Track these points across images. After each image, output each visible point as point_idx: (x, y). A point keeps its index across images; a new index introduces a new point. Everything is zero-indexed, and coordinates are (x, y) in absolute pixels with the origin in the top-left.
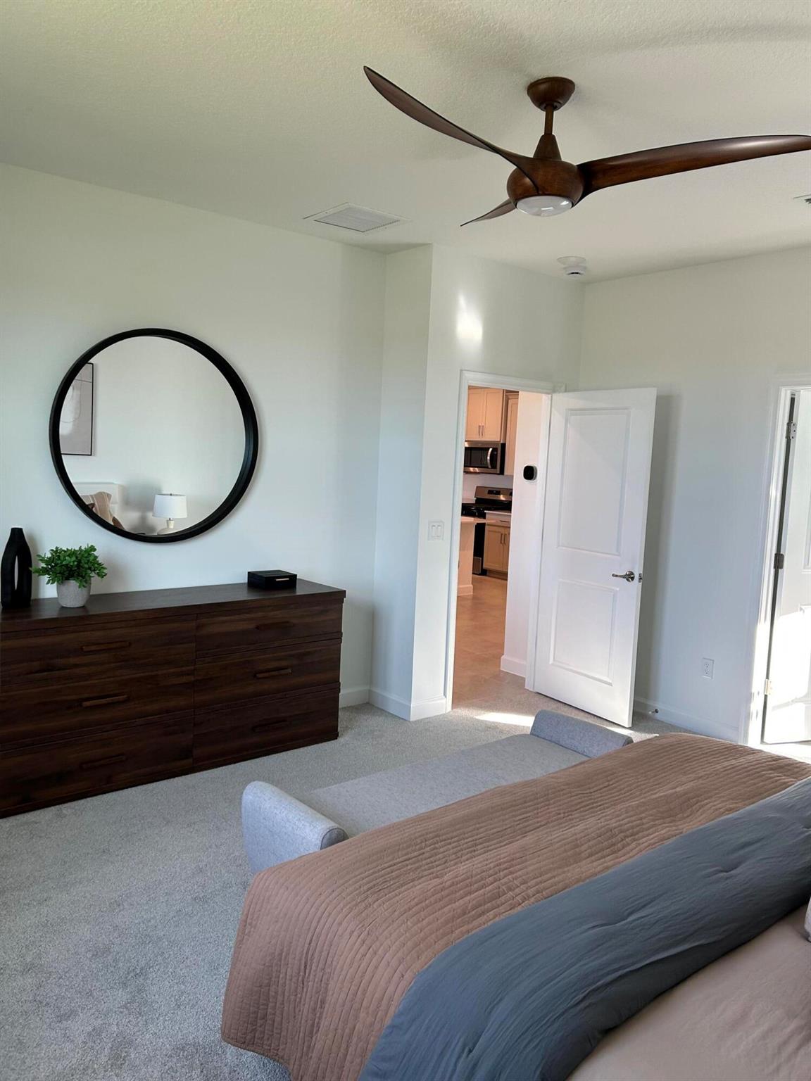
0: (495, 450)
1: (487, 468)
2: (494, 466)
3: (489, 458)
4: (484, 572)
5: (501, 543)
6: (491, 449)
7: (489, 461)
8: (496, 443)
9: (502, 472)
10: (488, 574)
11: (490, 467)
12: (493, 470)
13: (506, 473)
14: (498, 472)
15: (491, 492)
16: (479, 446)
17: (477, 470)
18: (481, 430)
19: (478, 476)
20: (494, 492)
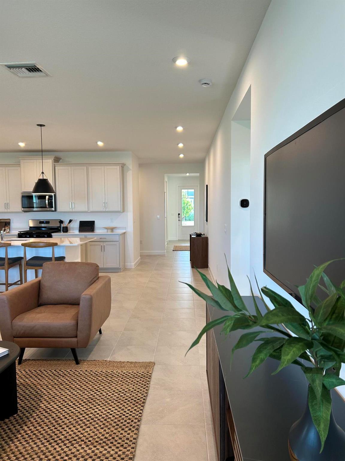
3: (47, 202)
11: (47, 207)
13: (58, 210)
14: (54, 210)
20: (45, 222)
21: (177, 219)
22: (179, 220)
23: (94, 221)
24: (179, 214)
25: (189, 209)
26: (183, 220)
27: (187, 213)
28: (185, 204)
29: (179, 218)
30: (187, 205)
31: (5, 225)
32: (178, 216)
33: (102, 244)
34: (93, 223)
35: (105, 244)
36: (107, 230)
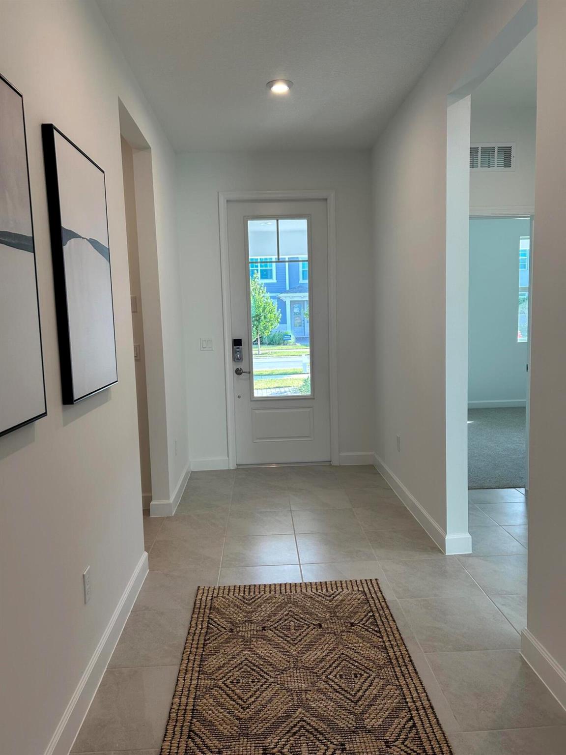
21: (230, 366)
22: (238, 372)
24: (237, 343)
25: (270, 321)
26: (257, 344)
27: (265, 328)
28: (261, 310)
29: (236, 359)
30: (263, 311)
32: (234, 352)
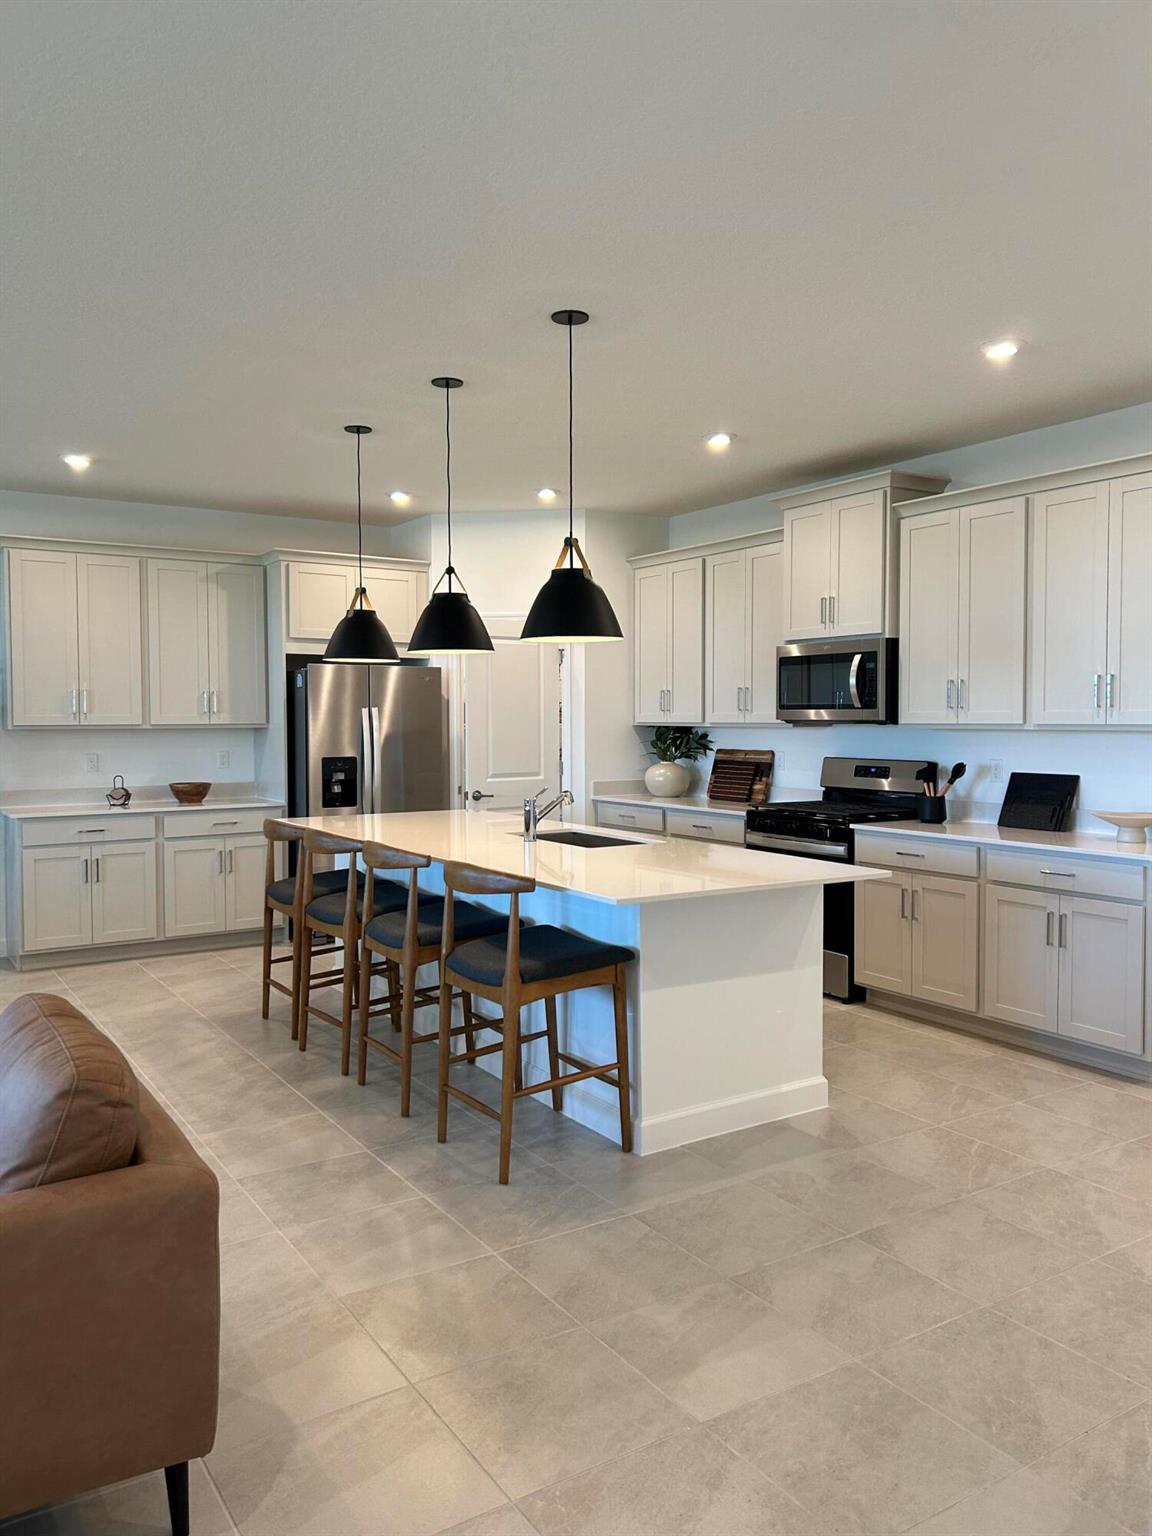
0: (869, 657)
1: (852, 707)
2: (868, 701)
3: (853, 681)
4: (857, 995)
5: (903, 916)
6: (857, 658)
7: (853, 690)
8: (872, 639)
9: (892, 717)
10: (868, 997)
11: (857, 704)
12: (866, 714)
13: (903, 718)
14: (882, 717)
15: (863, 770)
16: (826, 650)
17: (825, 714)
18: (828, 609)
19: (829, 730)
20: (873, 770)
23: (1076, 779)
31: (755, 775)
33: (1053, 904)
34: (1067, 786)
35: (1067, 906)
36: (1117, 828)
